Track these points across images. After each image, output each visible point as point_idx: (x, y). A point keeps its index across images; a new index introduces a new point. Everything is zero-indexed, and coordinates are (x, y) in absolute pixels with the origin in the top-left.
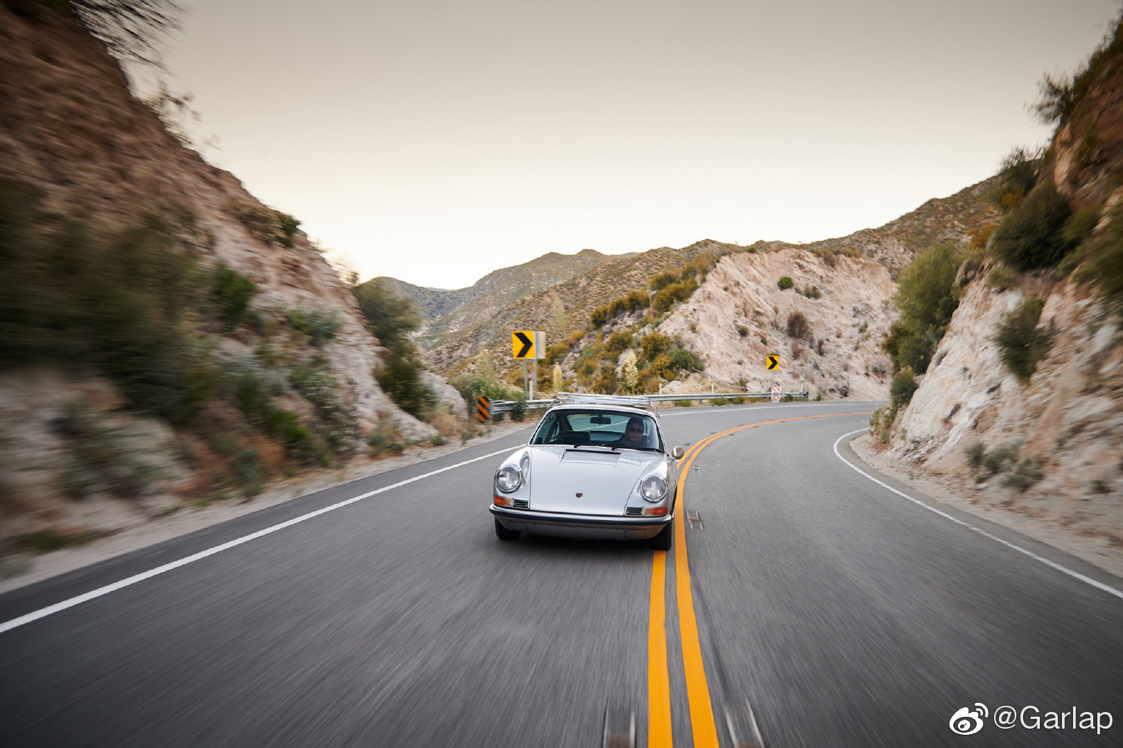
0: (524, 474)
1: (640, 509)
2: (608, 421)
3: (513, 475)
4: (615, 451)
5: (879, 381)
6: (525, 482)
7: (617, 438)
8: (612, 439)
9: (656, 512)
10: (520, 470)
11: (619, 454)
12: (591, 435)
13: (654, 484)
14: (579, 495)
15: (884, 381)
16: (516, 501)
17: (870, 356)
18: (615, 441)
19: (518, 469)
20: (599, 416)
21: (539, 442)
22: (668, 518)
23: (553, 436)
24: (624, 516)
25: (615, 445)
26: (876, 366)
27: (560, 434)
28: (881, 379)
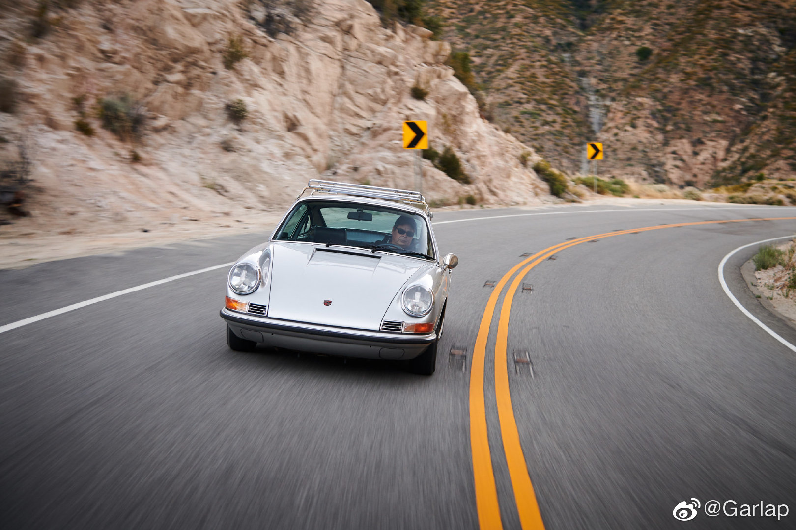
0: (264, 275)
1: (399, 324)
2: (369, 218)
3: (250, 274)
4: (376, 254)
5: (125, 153)
6: (264, 284)
7: (381, 239)
8: (373, 239)
9: (417, 329)
10: (259, 268)
11: (379, 257)
12: (348, 233)
13: (418, 295)
14: (327, 303)
15: (141, 153)
16: (252, 305)
17: (87, 63)
18: (378, 242)
19: (256, 267)
20: (361, 211)
21: (284, 237)
22: (432, 337)
23: (302, 231)
24: (379, 331)
25: (375, 247)
26: (107, 98)
27: (310, 229)
28: (129, 146)
